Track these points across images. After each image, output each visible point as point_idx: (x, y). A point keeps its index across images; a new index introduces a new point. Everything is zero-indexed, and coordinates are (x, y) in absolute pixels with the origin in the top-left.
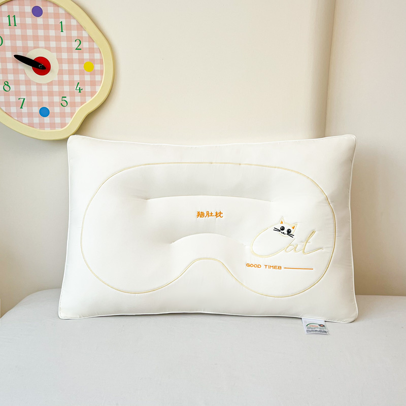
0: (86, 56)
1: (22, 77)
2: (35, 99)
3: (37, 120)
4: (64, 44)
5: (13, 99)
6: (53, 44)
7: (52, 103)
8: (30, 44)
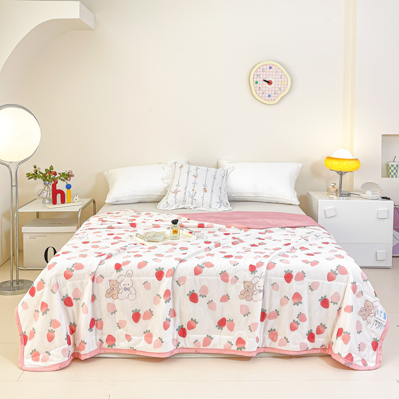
0: (283, 80)
1: (264, 86)
2: (267, 92)
3: (267, 98)
4: (277, 77)
5: (261, 92)
6: (274, 77)
7: (272, 93)
8: (268, 76)
